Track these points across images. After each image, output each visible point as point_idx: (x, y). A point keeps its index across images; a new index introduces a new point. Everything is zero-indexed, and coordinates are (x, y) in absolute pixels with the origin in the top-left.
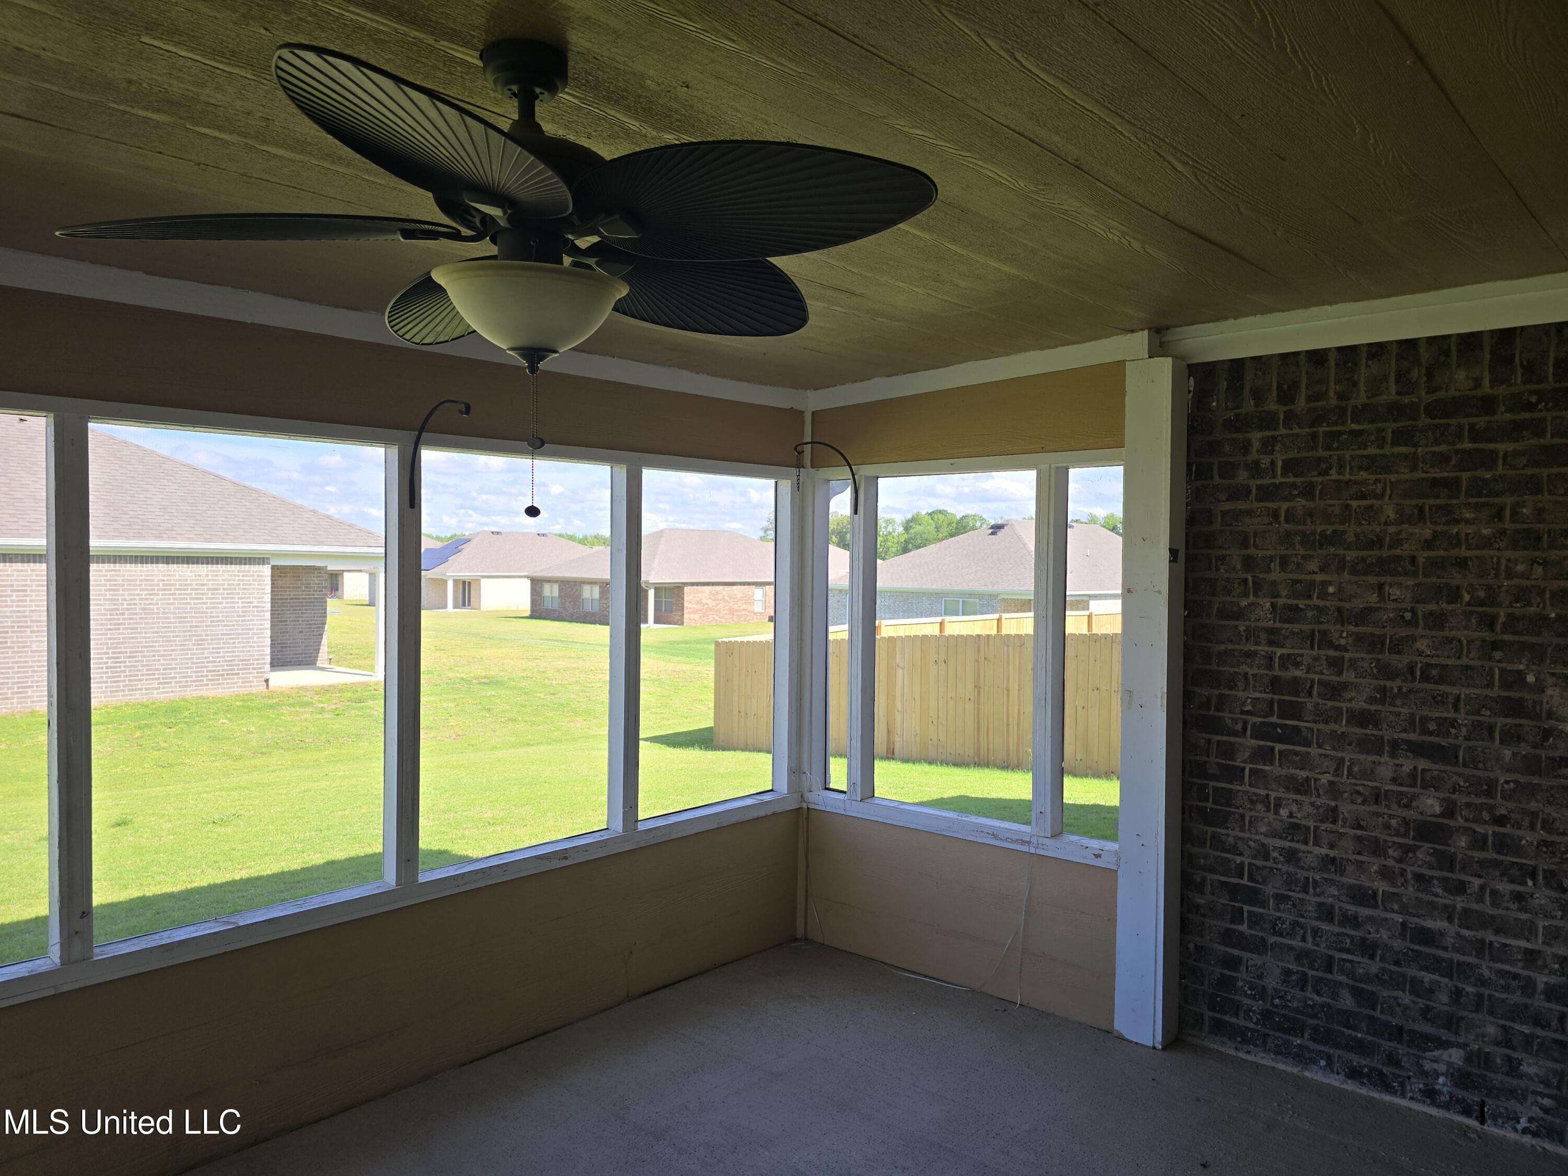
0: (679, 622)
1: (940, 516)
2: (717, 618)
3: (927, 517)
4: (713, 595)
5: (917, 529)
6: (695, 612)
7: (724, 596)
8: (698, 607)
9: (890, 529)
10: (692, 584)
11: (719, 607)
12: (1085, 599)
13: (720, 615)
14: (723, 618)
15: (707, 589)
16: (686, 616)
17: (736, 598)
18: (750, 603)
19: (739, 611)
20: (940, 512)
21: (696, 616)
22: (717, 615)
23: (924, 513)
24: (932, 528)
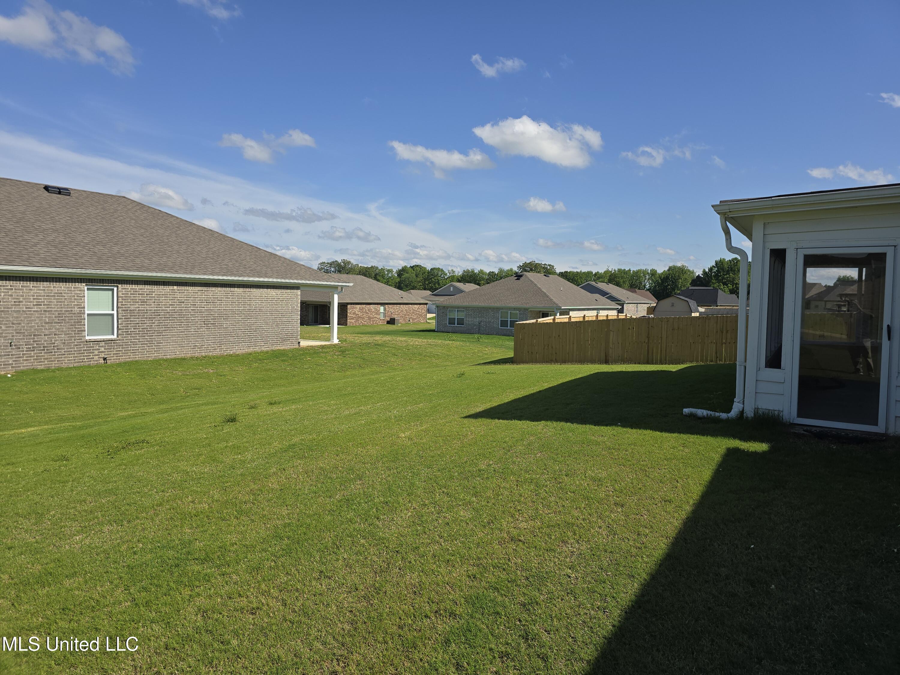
0: (344, 324)
1: (417, 268)
2: (363, 322)
3: (411, 269)
4: (361, 309)
5: (406, 275)
6: (353, 319)
7: (366, 310)
8: (354, 316)
9: (390, 275)
10: (351, 304)
11: (364, 316)
12: (568, 310)
13: (364, 320)
14: (366, 322)
15: (358, 306)
16: (348, 321)
17: (372, 311)
18: (378, 314)
19: (373, 318)
20: (418, 266)
21: (353, 321)
22: (363, 320)
23: (409, 266)
24: (414, 275)
